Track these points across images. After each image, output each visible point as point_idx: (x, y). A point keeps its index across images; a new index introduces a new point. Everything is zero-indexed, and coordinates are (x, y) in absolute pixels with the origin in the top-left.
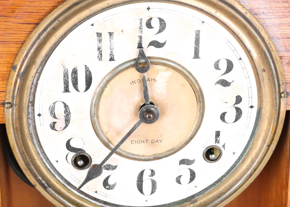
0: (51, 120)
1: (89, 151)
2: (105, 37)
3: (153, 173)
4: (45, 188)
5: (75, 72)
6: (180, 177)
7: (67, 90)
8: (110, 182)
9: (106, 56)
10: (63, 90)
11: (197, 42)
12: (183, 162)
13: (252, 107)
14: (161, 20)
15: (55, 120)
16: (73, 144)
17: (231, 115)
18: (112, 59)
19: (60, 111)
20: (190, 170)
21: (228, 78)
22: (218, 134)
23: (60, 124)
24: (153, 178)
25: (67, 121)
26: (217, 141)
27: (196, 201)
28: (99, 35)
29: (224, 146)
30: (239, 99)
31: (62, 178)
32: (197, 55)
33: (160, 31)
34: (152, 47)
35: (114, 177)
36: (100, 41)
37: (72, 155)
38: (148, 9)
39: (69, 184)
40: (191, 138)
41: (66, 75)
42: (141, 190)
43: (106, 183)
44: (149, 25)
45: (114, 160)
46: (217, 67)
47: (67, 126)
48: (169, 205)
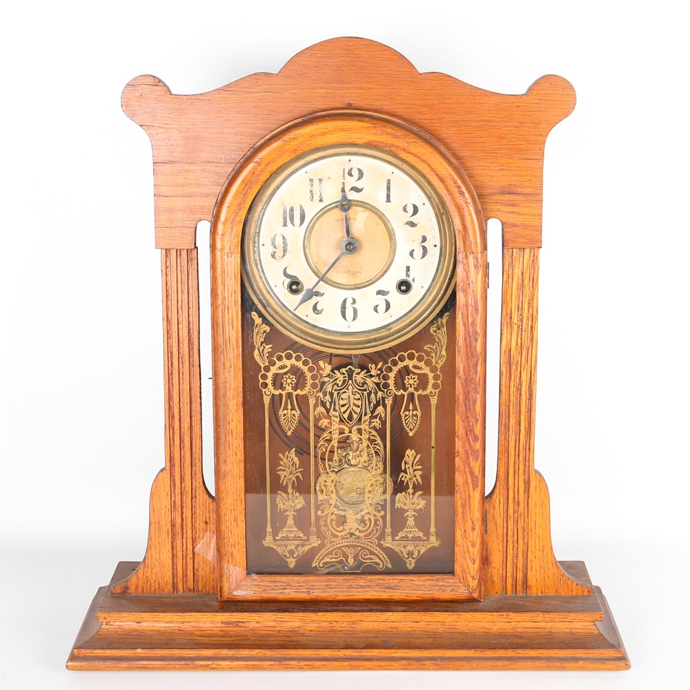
0: (272, 250)
1: (301, 279)
2: (316, 182)
3: (354, 301)
4: (265, 308)
5: (292, 210)
6: (377, 306)
7: (285, 225)
8: (319, 307)
9: (317, 198)
10: (282, 224)
11: (388, 188)
12: (380, 292)
13: (435, 246)
14: (359, 170)
15: (276, 250)
16: (289, 272)
17: (418, 252)
18: (321, 201)
19: (279, 242)
20: (386, 300)
21: (414, 219)
22: (408, 269)
23: (279, 253)
24: (354, 306)
25: (285, 251)
26: (408, 275)
27: (390, 329)
28: (311, 180)
29: (413, 280)
30: (424, 239)
31: (279, 300)
32: (388, 200)
33: (359, 179)
34: (352, 191)
35: (322, 303)
36: (312, 185)
37: (288, 281)
38: (350, 161)
39: (284, 306)
40: (386, 271)
41: (285, 212)
42: (344, 315)
43: (315, 308)
44: (350, 174)
45: (323, 287)
46: (405, 210)
47: (284, 255)
48: (368, 332)
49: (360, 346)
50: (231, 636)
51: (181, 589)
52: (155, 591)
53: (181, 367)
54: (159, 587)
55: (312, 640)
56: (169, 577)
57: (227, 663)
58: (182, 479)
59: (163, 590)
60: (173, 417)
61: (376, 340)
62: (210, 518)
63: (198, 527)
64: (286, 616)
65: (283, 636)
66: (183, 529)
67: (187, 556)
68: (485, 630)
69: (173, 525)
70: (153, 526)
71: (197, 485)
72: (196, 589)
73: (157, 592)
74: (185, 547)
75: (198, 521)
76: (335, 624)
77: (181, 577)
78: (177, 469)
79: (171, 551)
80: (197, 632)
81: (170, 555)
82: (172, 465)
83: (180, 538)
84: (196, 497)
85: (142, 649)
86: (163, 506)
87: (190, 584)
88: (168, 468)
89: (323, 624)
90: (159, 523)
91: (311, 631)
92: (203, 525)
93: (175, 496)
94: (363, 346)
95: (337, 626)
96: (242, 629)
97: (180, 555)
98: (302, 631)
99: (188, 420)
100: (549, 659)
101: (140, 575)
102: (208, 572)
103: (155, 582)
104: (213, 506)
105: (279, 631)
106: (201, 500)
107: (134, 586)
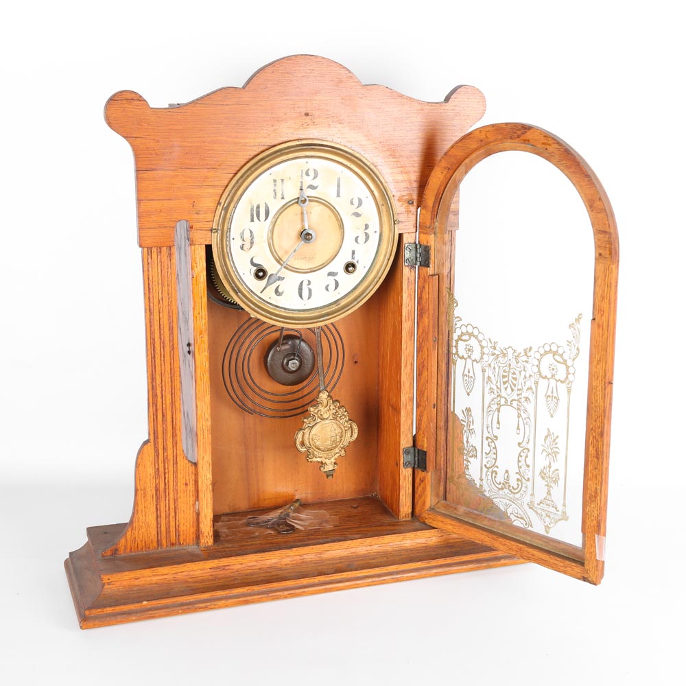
0: (241, 243)
1: (266, 267)
2: (279, 182)
3: (309, 283)
4: (236, 293)
5: (258, 207)
6: (328, 285)
7: (252, 220)
8: (280, 290)
9: (279, 196)
10: (250, 220)
11: (339, 186)
12: (330, 274)
13: (376, 232)
14: (315, 170)
15: (244, 243)
16: (255, 261)
17: (362, 238)
18: (283, 198)
19: (247, 236)
20: (335, 280)
21: (358, 211)
22: (353, 252)
23: (247, 245)
24: (309, 286)
25: (252, 243)
26: (353, 258)
27: (339, 304)
28: (275, 181)
29: (357, 262)
30: (367, 227)
31: (247, 287)
32: (338, 195)
33: (314, 178)
34: (309, 189)
35: (283, 286)
36: (275, 185)
37: (254, 269)
38: (307, 163)
39: (252, 291)
40: (336, 256)
41: (252, 210)
42: (301, 296)
43: (277, 291)
44: (307, 174)
45: (284, 273)
46: (352, 203)
47: (251, 247)
48: (321, 308)
49: (316, 320)
50: (220, 579)
51: (165, 544)
52: (142, 549)
53: (162, 350)
54: (145, 545)
55: (290, 573)
56: (154, 535)
57: (223, 602)
58: (165, 449)
59: (149, 548)
60: (156, 395)
61: (328, 314)
62: (189, 479)
63: (179, 488)
64: (266, 555)
65: (264, 573)
66: (165, 492)
67: (169, 514)
68: (424, 545)
69: (157, 490)
70: (139, 493)
71: (178, 453)
72: (177, 543)
73: (144, 549)
74: (167, 508)
75: (179, 484)
76: (305, 557)
77: (165, 534)
78: (160, 441)
79: (155, 513)
80: (190, 580)
81: (155, 516)
82: (156, 438)
83: (163, 499)
84: (177, 463)
85: (148, 601)
86: (148, 475)
87: (173, 539)
88: (152, 441)
89: (296, 558)
90: (145, 489)
91: (286, 565)
92: (183, 487)
93: (158, 465)
94: (318, 320)
95: (308, 558)
96: (228, 571)
97: (163, 515)
98: (279, 566)
99: (169, 397)
100: (478, 561)
101: (128, 538)
102: (188, 526)
103: (142, 541)
104: (192, 469)
105: (260, 569)
106: (182, 465)
107: (123, 548)
